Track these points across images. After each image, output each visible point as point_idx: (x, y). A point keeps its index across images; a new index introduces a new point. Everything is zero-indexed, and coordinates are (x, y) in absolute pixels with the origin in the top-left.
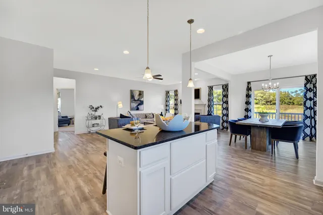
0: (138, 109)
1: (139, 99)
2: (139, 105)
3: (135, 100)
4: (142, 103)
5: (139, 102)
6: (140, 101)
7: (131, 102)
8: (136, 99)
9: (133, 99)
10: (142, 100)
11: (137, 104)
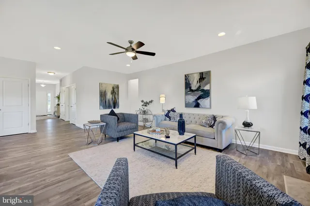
0: (197, 105)
1: (200, 86)
2: (199, 98)
3: (192, 91)
4: (206, 94)
5: (200, 93)
6: (203, 91)
7: (186, 94)
8: (193, 88)
9: (188, 89)
10: (206, 88)
11: (196, 98)
